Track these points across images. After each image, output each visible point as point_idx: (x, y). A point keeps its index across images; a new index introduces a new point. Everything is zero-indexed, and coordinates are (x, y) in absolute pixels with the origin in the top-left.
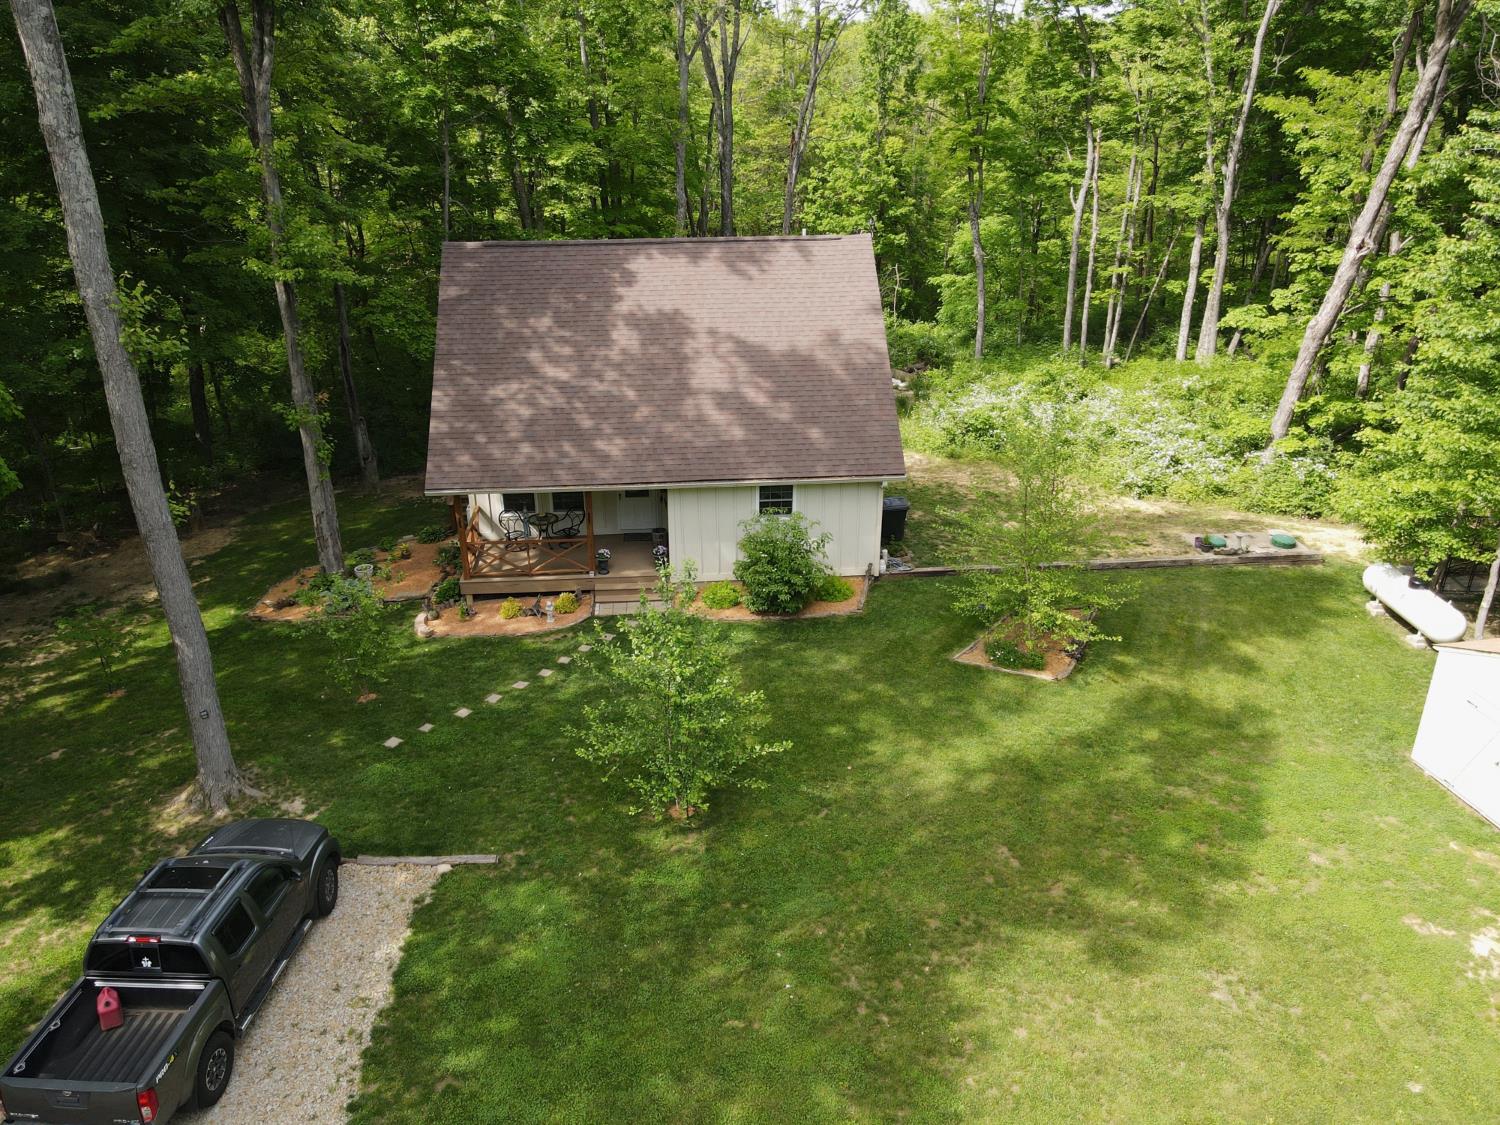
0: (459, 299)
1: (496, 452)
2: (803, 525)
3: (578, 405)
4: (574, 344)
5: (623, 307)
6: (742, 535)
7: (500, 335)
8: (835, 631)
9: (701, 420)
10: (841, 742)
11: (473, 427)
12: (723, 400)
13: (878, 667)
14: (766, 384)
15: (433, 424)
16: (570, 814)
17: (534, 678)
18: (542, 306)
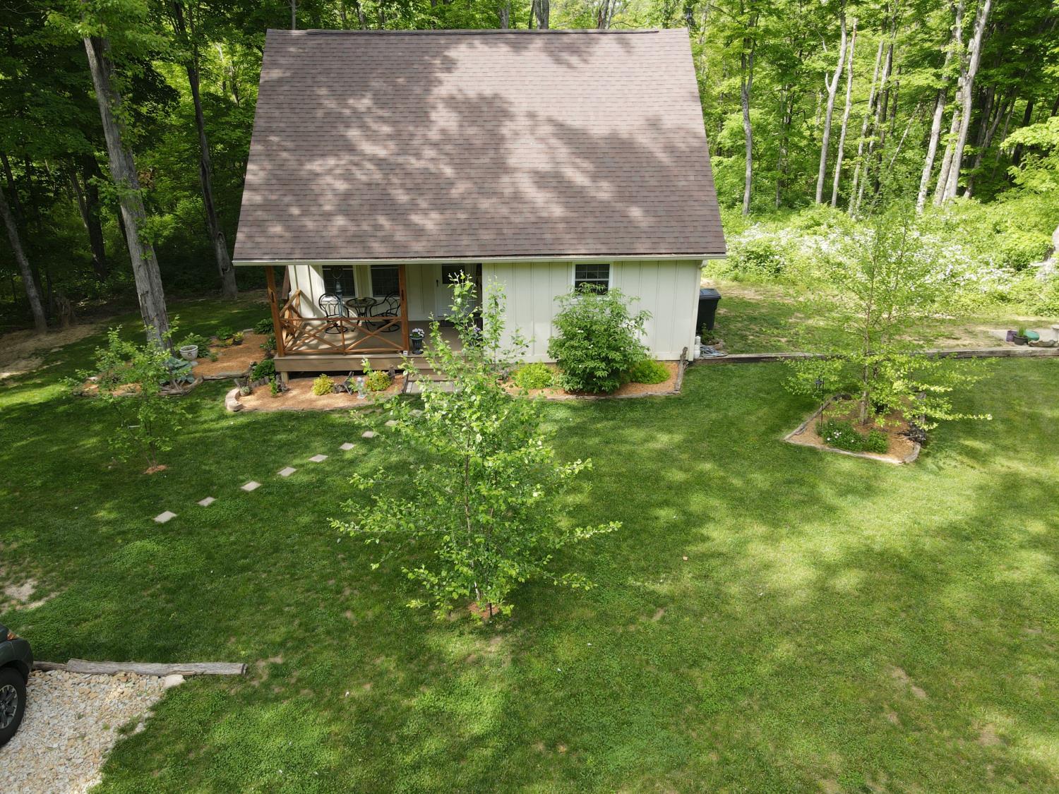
0: (280, 81)
1: (310, 224)
2: (621, 301)
3: (395, 180)
4: (394, 123)
5: (443, 91)
6: (557, 310)
7: (320, 113)
8: (653, 411)
9: (517, 197)
10: (672, 527)
11: (287, 199)
12: (541, 180)
13: (703, 446)
14: (586, 165)
15: (246, 196)
16: (347, 609)
17: (335, 451)
18: (361, 88)
